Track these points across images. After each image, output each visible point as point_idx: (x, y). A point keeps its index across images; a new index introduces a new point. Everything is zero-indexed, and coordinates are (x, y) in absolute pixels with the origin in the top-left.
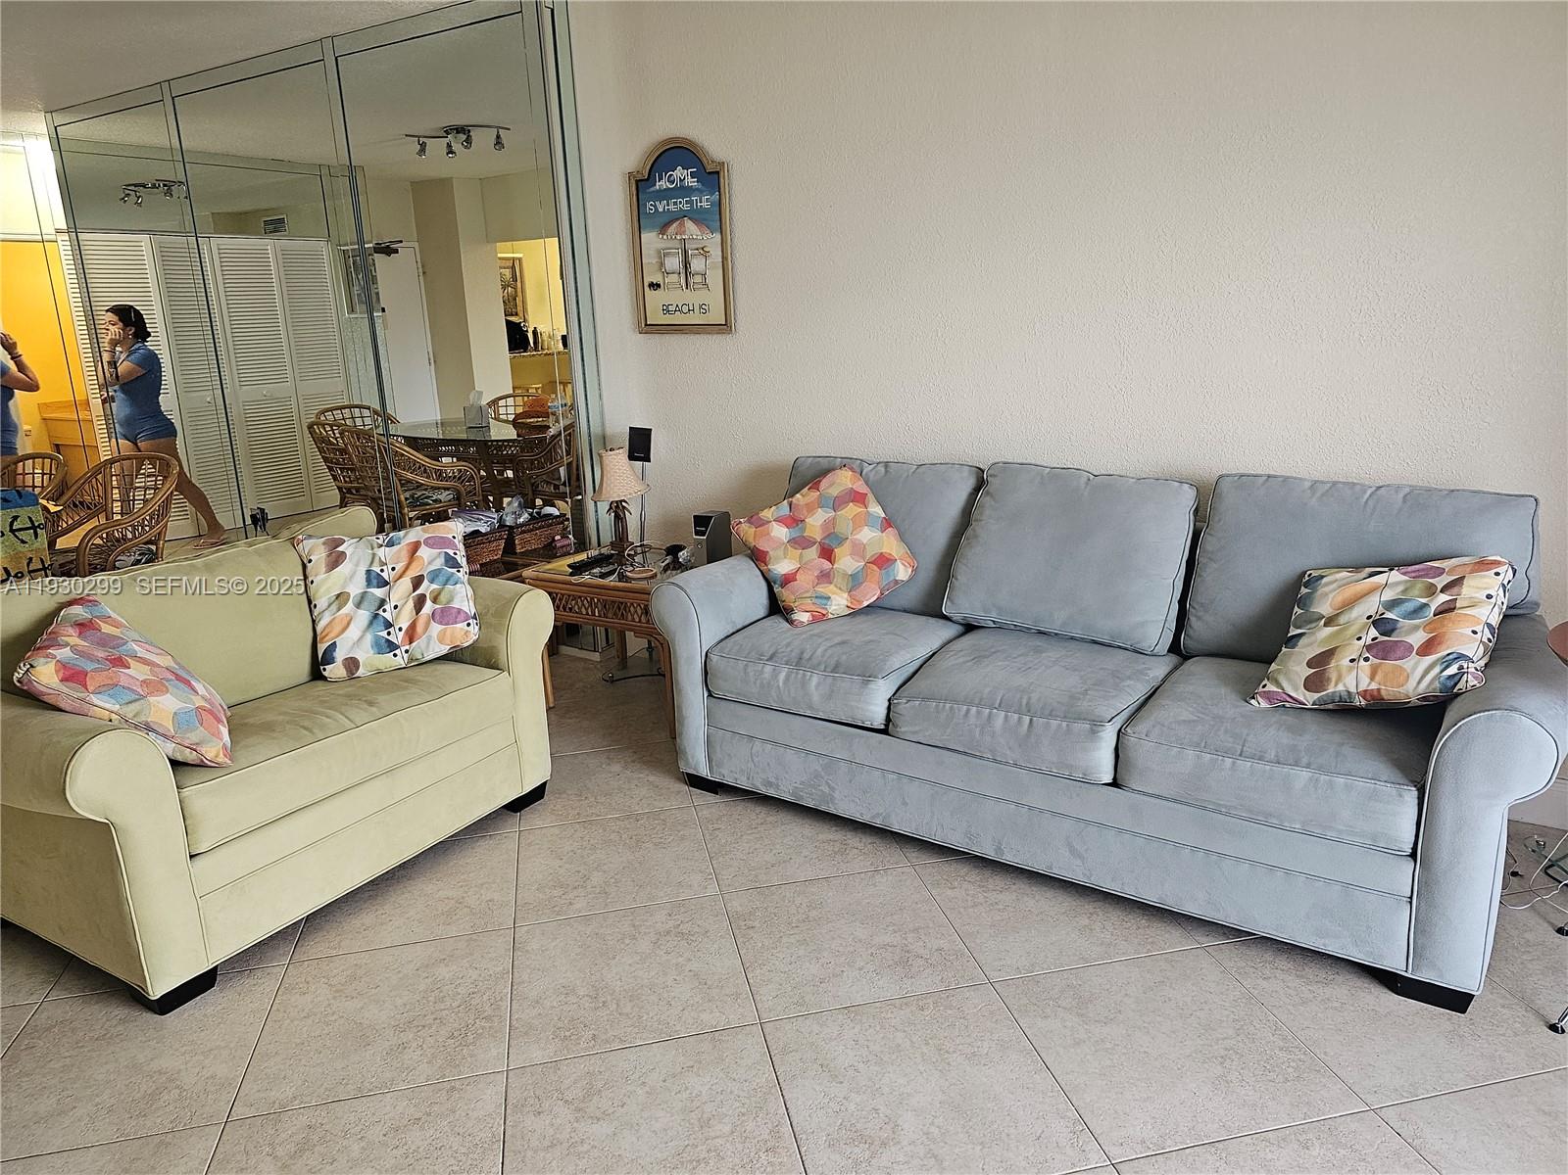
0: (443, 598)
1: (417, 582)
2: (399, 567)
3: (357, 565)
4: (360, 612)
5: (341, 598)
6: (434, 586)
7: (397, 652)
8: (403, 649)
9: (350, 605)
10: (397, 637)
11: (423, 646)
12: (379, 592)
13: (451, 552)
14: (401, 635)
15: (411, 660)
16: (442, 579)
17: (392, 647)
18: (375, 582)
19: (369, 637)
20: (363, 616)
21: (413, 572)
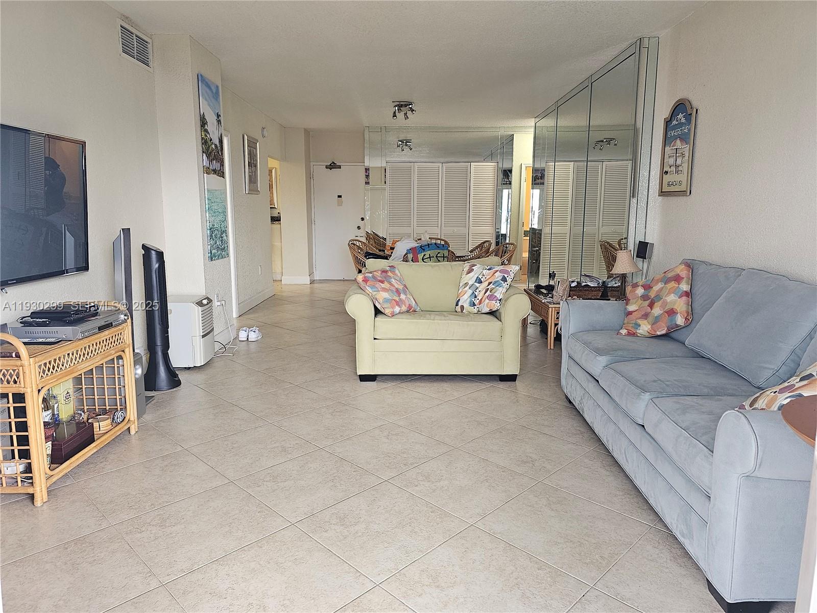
0: (493, 291)
1: (490, 284)
2: (488, 277)
3: (475, 274)
4: (469, 290)
5: (466, 284)
6: (493, 286)
7: (475, 307)
8: (477, 306)
9: (468, 287)
10: (477, 302)
11: (482, 307)
12: (478, 285)
13: (506, 276)
14: (478, 301)
15: (479, 311)
16: (497, 284)
17: (474, 305)
18: (478, 281)
19: (469, 300)
20: (470, 292)
21: (490, 281)
